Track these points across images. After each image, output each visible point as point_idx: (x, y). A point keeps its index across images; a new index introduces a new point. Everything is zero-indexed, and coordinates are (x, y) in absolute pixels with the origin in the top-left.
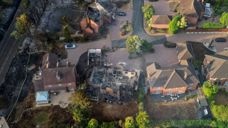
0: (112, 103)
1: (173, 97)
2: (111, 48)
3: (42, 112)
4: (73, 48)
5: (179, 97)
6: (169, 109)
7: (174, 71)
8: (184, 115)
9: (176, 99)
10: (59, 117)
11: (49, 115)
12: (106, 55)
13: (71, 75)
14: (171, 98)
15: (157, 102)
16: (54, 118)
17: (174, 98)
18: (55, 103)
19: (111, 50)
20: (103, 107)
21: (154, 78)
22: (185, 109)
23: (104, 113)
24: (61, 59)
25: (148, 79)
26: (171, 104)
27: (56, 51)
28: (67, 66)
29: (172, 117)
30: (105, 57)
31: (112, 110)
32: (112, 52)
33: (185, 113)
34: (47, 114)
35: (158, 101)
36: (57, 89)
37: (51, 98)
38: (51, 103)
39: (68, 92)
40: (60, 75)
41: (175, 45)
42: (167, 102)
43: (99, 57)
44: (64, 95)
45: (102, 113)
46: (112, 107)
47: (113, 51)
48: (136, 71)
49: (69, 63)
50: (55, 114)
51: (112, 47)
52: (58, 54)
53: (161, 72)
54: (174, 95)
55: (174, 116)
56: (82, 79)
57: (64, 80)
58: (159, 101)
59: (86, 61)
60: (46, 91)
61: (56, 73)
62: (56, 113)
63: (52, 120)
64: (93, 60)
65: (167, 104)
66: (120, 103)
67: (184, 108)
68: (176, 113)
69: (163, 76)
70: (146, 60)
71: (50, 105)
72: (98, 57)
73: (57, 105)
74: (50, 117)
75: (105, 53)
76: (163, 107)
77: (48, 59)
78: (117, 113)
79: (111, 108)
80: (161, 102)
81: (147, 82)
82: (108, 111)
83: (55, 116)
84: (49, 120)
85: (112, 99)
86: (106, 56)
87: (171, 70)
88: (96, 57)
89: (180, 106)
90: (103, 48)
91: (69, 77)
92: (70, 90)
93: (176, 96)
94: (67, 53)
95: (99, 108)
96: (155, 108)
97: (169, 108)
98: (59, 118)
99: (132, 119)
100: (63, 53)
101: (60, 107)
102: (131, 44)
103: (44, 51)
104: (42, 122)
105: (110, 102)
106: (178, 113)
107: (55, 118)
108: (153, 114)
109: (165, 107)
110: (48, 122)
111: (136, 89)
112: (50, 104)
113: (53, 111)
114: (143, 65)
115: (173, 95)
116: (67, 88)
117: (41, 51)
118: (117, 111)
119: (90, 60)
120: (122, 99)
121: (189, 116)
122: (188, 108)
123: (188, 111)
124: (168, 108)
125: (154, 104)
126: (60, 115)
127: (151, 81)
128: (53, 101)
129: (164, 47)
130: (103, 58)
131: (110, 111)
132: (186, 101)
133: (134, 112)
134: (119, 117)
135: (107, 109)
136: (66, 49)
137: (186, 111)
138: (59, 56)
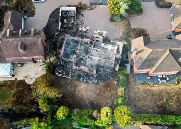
0: (86, 81)
1: (161, 78)
2: (88, 5)
3: (5, 88)
4: (42, 2)
5: (168, 79)
6: (155, 95)
7: (168, 52)
8: (172, 104)
9: (165, 81)
10: (24, 95)
11: (13, 92)
12: (82, 13)
13: (38, 47)
14: (159, 80)
15: (140, 84)
16: (18, 96)
17: (162, 81)
18: (20, 77)
19: (89, 7)
20: (75, 86)
21: (140, 58)
22: (174, 96)
23: (77, 94)
24: (28, 17)
25: (132, 56)
26: (157, 88)
27: (21, 5)
28: (32, 34)
29: (158, 105)
30: (81, 17)
31: (86, 92)
32: (89, 10)
33: (173, 101)
34: (11, 90)
35: (142, 84)
36: (21, 60)
37: (15, 70)
38: (15, 77)
39: (35, 63)
40: (23, 47)
41: (169, 5)
42: (153, 85)
43: (73, 16)
44: (31, 67)
45: (75, 94)
46: (86, 87)
47: (91, 9)
48: (118, 44)
49: (35, 30)
50: (20, 92)
51: (90, 3)
52: (24, 10)
53: (150, 52)
54: (163, 76)
55: (160, 104)
56: (51, 46)
57: (28, 52)
58: (144, 83)
59: (57, 21)
60: (8, 63)
61: (18, 44)
62: (21, 90)
63: (16, 98)
64: (65, 21)
65: (153, 88)
66: (96, 82)
67: (174, 94)
68: (162, 100)
69: (153, 56)
70: (131, 24)
71: (13, 79)
72: (71, 16)
73: (22, 80)
74: (14, 95)
75: (81, 11)
76: (148, 92)
77: (9, 20)
78: (92, 95)
79: (85, 89)
80: (145, 84)
81: (131, 60)
82: (81, 92)
83: (20, 94)
84: (12, 99)
85: (87, 77)
86: (83, 15)
87: (164, 50)
88: (69, 18)
89: (168, 91)
90: (78, 5)
91: (34, 50)
92: (37, 60)
93: (165, 79)
94: (34, 8)
95: (71, 87)
96: (138, 91)
97: (155, 93)
98: (24, 97)
99: (110, 111)
100: (29, 8)
101: (26, 83)
102: (115, 6)
103: (6, 4)
104: (5, 101)
105: (85, 81)
106: (165, 100)
107: (20, 96)
108: (135, 100)
109: (150, 91)
110: (12, 101)
111: (117, 69)
112: (13, 77)
113: (17, 87)
114: (127, 31)
115: (161, 77)
116: (33, 59)
117: (3, 5)
118: (92, 93)
119: (62, 21)
120: (99, 77)
121: (177, 105)
122: (177, 94)
123: (178, 98)
124: (153, 93)
125: (137, 86)
126: (26, 93)
127: (137, 60)
128: (17, 74)
129: (155, 6)
130: (78, 19)
131: (84, 92)
132: (176, 85)
133: (112, 96)
134: (94, 101)
135: (80, 89)
136: (34, 3)
137: (175, 98)
138: (25, 12)
